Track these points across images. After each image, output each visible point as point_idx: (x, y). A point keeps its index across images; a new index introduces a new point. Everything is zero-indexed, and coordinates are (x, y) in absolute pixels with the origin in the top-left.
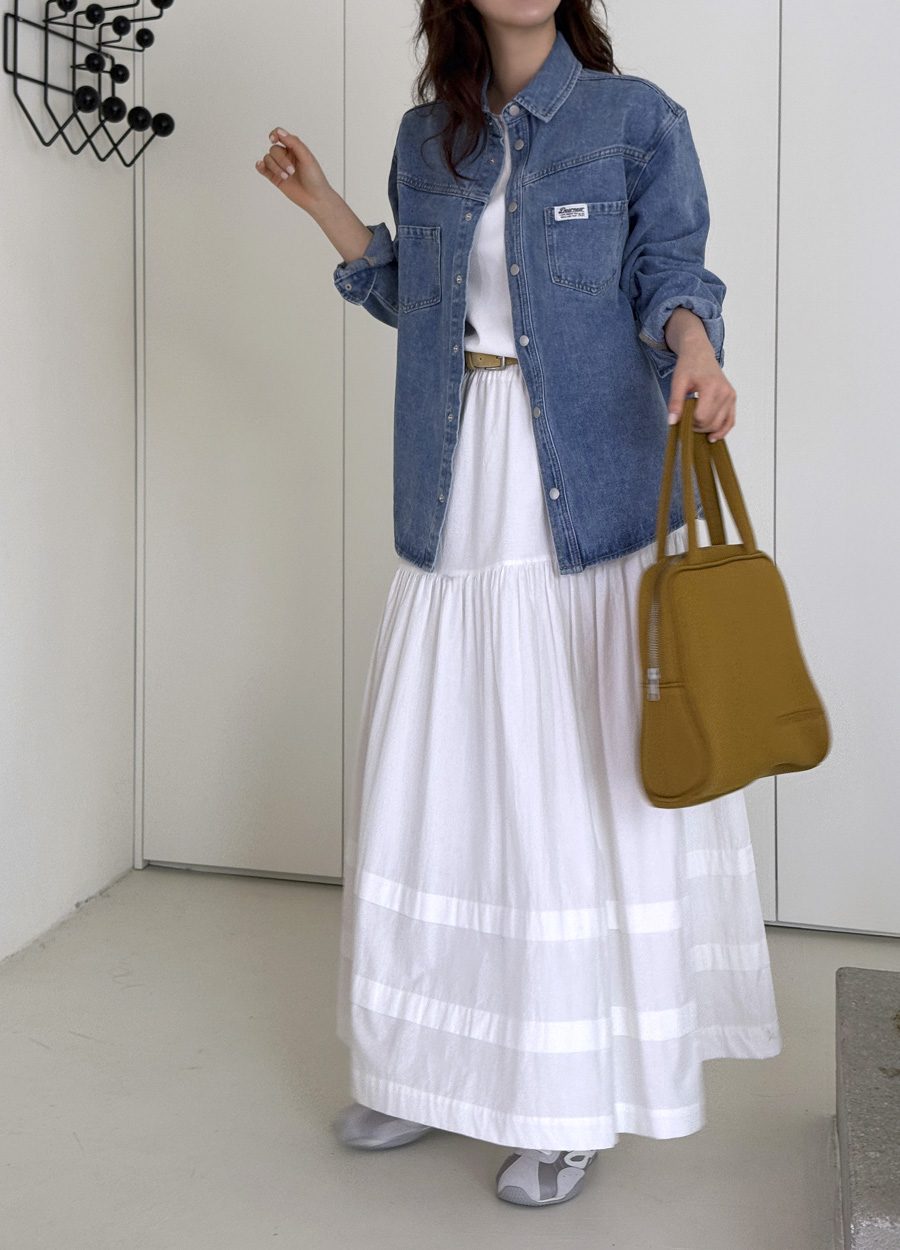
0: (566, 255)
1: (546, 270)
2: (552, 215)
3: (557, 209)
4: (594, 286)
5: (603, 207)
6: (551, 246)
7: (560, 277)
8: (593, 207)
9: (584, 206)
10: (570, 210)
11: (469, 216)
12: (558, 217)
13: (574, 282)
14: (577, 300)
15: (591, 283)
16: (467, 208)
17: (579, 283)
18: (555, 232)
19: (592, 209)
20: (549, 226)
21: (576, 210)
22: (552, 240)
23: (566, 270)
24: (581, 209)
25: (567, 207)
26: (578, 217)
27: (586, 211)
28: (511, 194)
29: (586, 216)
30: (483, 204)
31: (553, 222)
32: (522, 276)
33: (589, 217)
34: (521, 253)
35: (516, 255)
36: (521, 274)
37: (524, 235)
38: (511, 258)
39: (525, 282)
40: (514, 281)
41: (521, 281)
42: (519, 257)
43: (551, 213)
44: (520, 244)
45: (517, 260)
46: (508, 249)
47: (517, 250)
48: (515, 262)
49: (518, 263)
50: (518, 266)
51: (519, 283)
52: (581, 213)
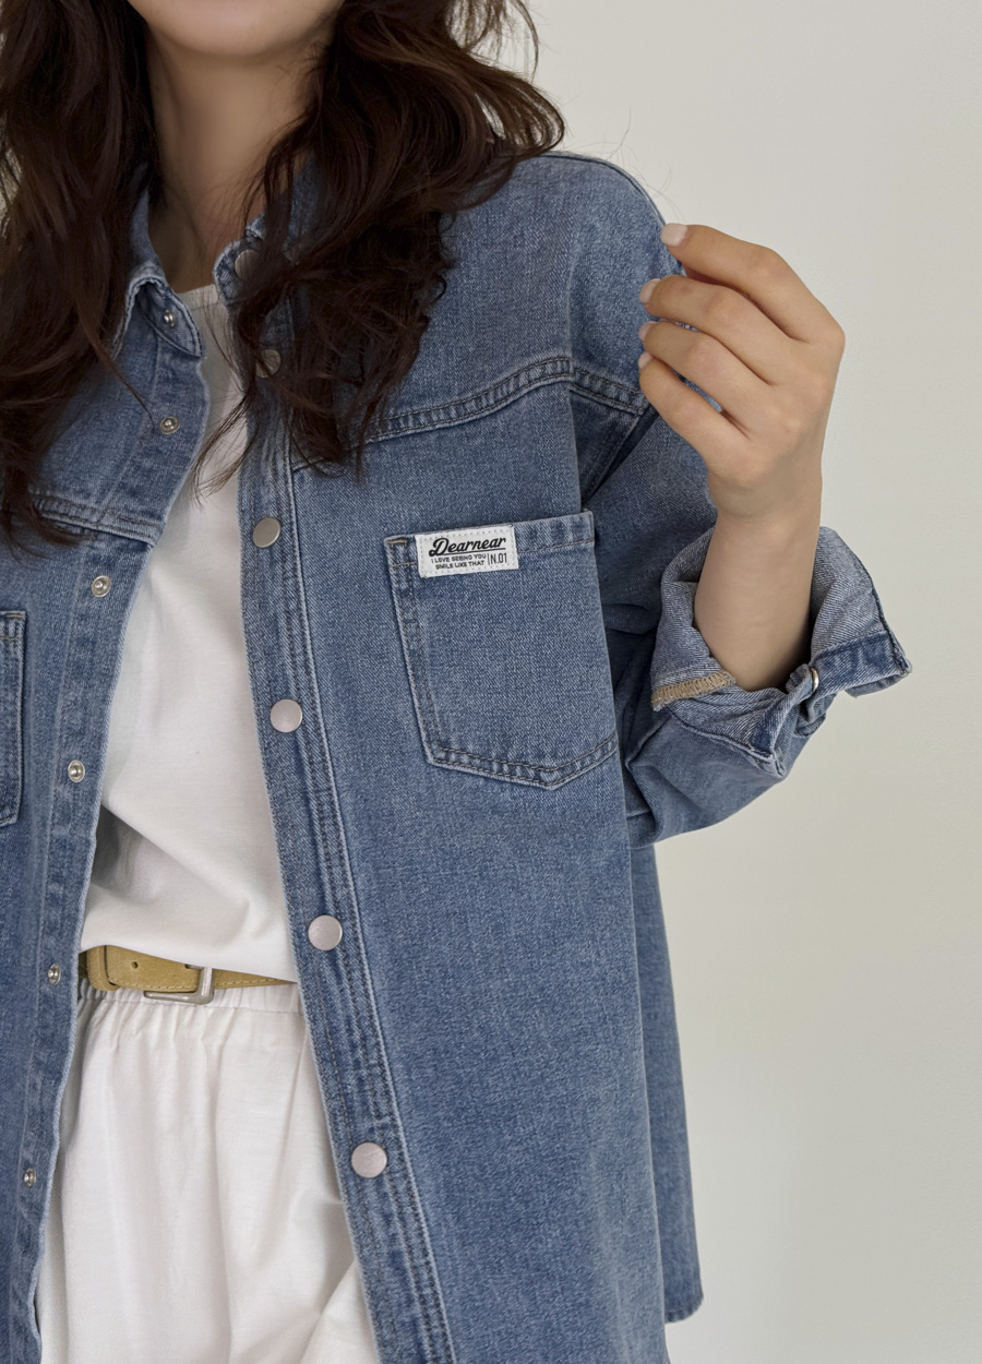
0: (457, 678)
1: (407, 722)
2: (411, 560)
4: (548, 762)
5: (559, 531)
6: (418, 656)
7: (445, 745)
8: (532, 535)
9: (505, 532)
10: (462, 548)
11: (101, 585)
12: (428, 568)
14: (495, 810)
15: (541, 755)
16: (95, 560)
17: (501, 759)
18: (424, 609)
19: (527, 541)
20: (403, 594)
21: (482, 546)
22: (417, 636)
23: (461, 723)
24: (496, 543)
25: (456, 537)
26: (486, 567)
27: (510, 546)
28: (257, 497)
29: (512, 563)
30: (143, 547)
31: (416, 584)
32: (312, 736)
33: (521, 562)
34: (307, 667)
35: (290, 672)
36: (310, 728)
37: (312, 611)
38: (272, 680)
39: (323, 754)
40: (284, 750)
41: (309, 750)
42: (303, 677)
43: (407, 554)
44: (304, 639)
45: (292, 685)
46: (259, 654)
47: (293, 656)
48: (287, 692)
49: (299, 696)
50: (301, 704)
51: (305, 755)
52: (497, 552)
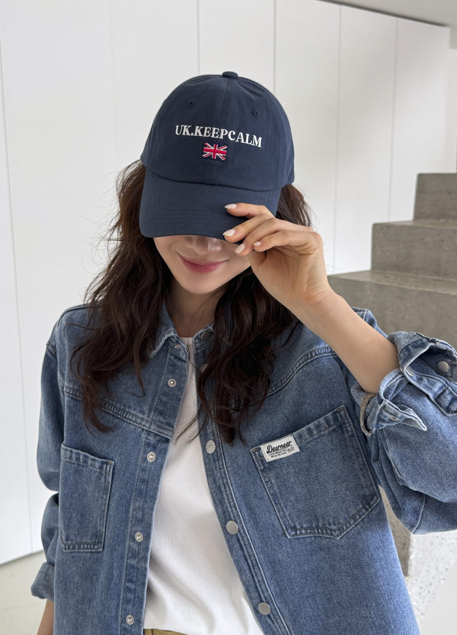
0: (292, 498)
1: (276, 523)
2: (261, 456)
3: (264, 448)
4: (334, 527)
5: (310, 431)
6: (274, 495)
8: (300, 436)
10: (277, 448)
13: (311, 528)
16: (148, 445)
18: (271, 475)
19: (299, 439)
20: (263, 471)
21: (283, 446)
22: (272, 487)
23: (298, 517)
25: (274, 444)
26: (288, 454)
29: (297, 450)
30: (167, 441)
31: (266, 465)
32: (243, 535)
33: (300, 448)
34: (235, 507)
35: (230, 509)
36: (242, 532)
37: (232, 482)
38: (224, 513)
39: (248, 541)
40: (234, 541)
41: (243, 540)
42: (235, 511)
43: (259, 455)
44: (232, 495)
45: (232, 515)
46: (217, 502)
47: (229, 503)
48: (230, 518)
49: (235, 519)
50: (236, 522)
51: (242, 542)
52: (290, 448)
